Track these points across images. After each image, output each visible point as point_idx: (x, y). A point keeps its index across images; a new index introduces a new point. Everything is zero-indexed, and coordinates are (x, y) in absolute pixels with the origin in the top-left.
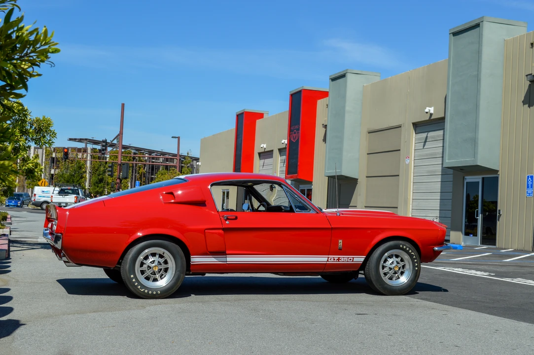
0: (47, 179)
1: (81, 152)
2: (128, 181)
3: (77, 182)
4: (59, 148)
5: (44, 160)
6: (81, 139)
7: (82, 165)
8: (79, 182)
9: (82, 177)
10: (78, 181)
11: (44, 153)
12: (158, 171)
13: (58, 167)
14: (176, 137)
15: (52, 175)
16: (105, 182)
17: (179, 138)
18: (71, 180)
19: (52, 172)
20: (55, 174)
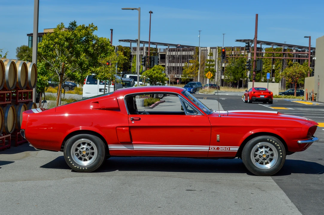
0: (220, 71)
1: (243, 50)
2: (279, 71)
3: (240, 73)
4: (228, 47)
5: (217, 57)
7: (244, 60)
8: (242, 73)
9: (244, 69)
10: (241, 72)
11: (217, 52)
12: (303, 62)
13: (227, 62)
14: (307, 37)
15: (223, 68)
16: (261, 73)
17: (310, 37)
18: (236, 71)
19: (223, 65)
20: (225, 67)
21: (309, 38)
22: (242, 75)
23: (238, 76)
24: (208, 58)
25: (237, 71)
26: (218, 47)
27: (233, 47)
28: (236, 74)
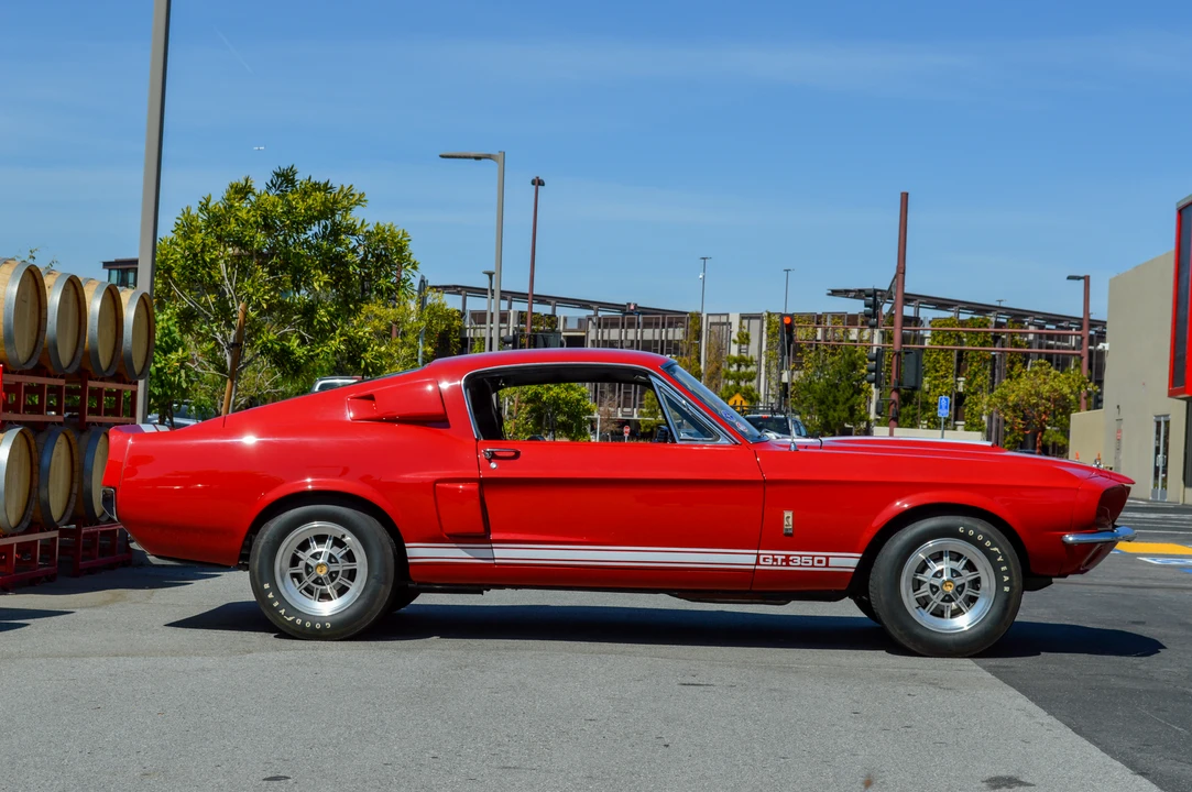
0: (773, 396)
1: (855, 325)
3: (844, 403)
4: (801, 315)
5: (764, 349)
6: (860, 291)
7: (859, 358)
8: (851, 403)
9: (858, 391)
10: (848, 399)
11: (765, 329)
12: (1064, 363)
13: (799, 366)
14: (1079, 278)
15: (786, 385)
16: (917, 404)
17: (1086, 279)
18: (831, 398)
19: (785, 378)
20: (793, 384)
21: (1082, 281)
22: (852, 410)
23: (836, 415)
24: (734, 351)
25: (835, 397)
26: (769, 314)
27: (819, 313)
28: (829, 408)
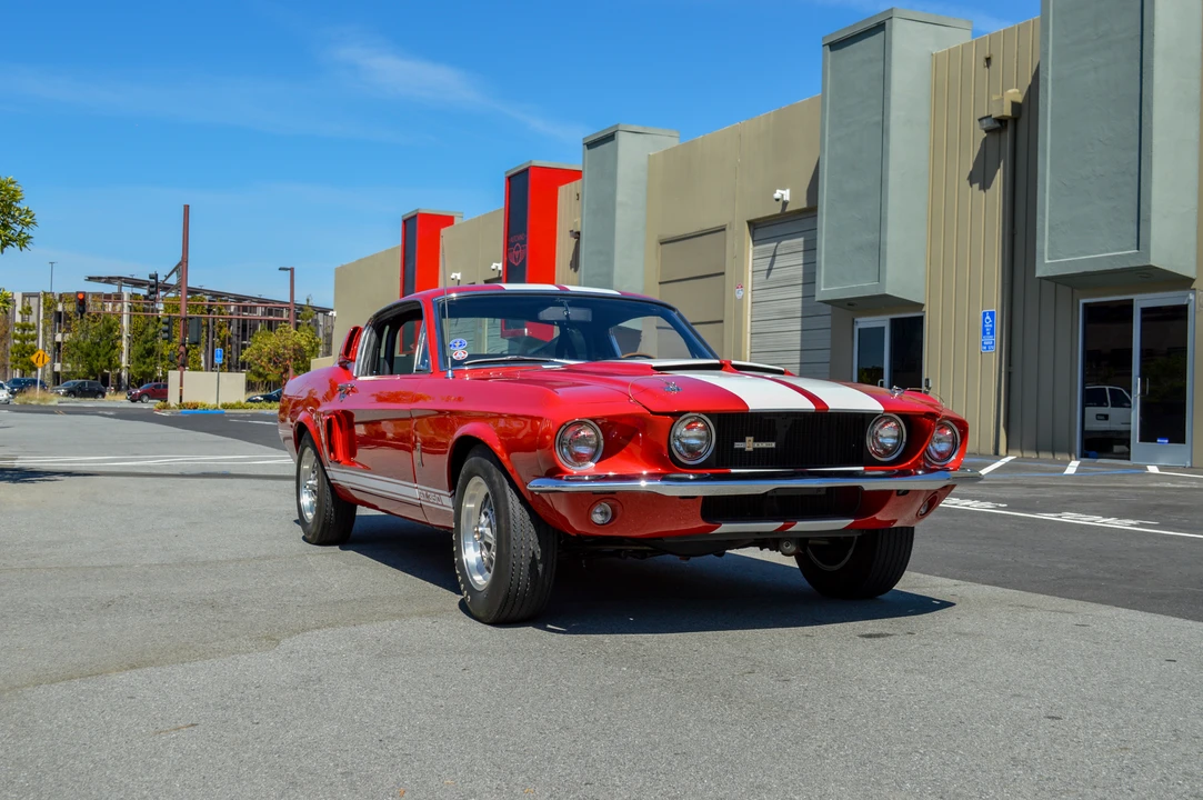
0: (49, 351)
1: (110, 301)
2: (199, 353)
4: (69, 294)
5: (41, 318)
6: (110, 278)
7: (114, 325)
9: (114, 347)
11: (42, 304)
12: (254, 332)
13: (69, 330)
14: (286, 269)
15: (59, 344)
16: (156, 355)
17: (292, 270)
18: (94, 353)
19: (59, 338)
20: (64, 343)
21: (289, 271)
22: (110, 361)
23: (98, 364)
24: (18, 319)
25: (97, 351)
26: (45, 293)
27: (83, 292)
28: (92, 359)
